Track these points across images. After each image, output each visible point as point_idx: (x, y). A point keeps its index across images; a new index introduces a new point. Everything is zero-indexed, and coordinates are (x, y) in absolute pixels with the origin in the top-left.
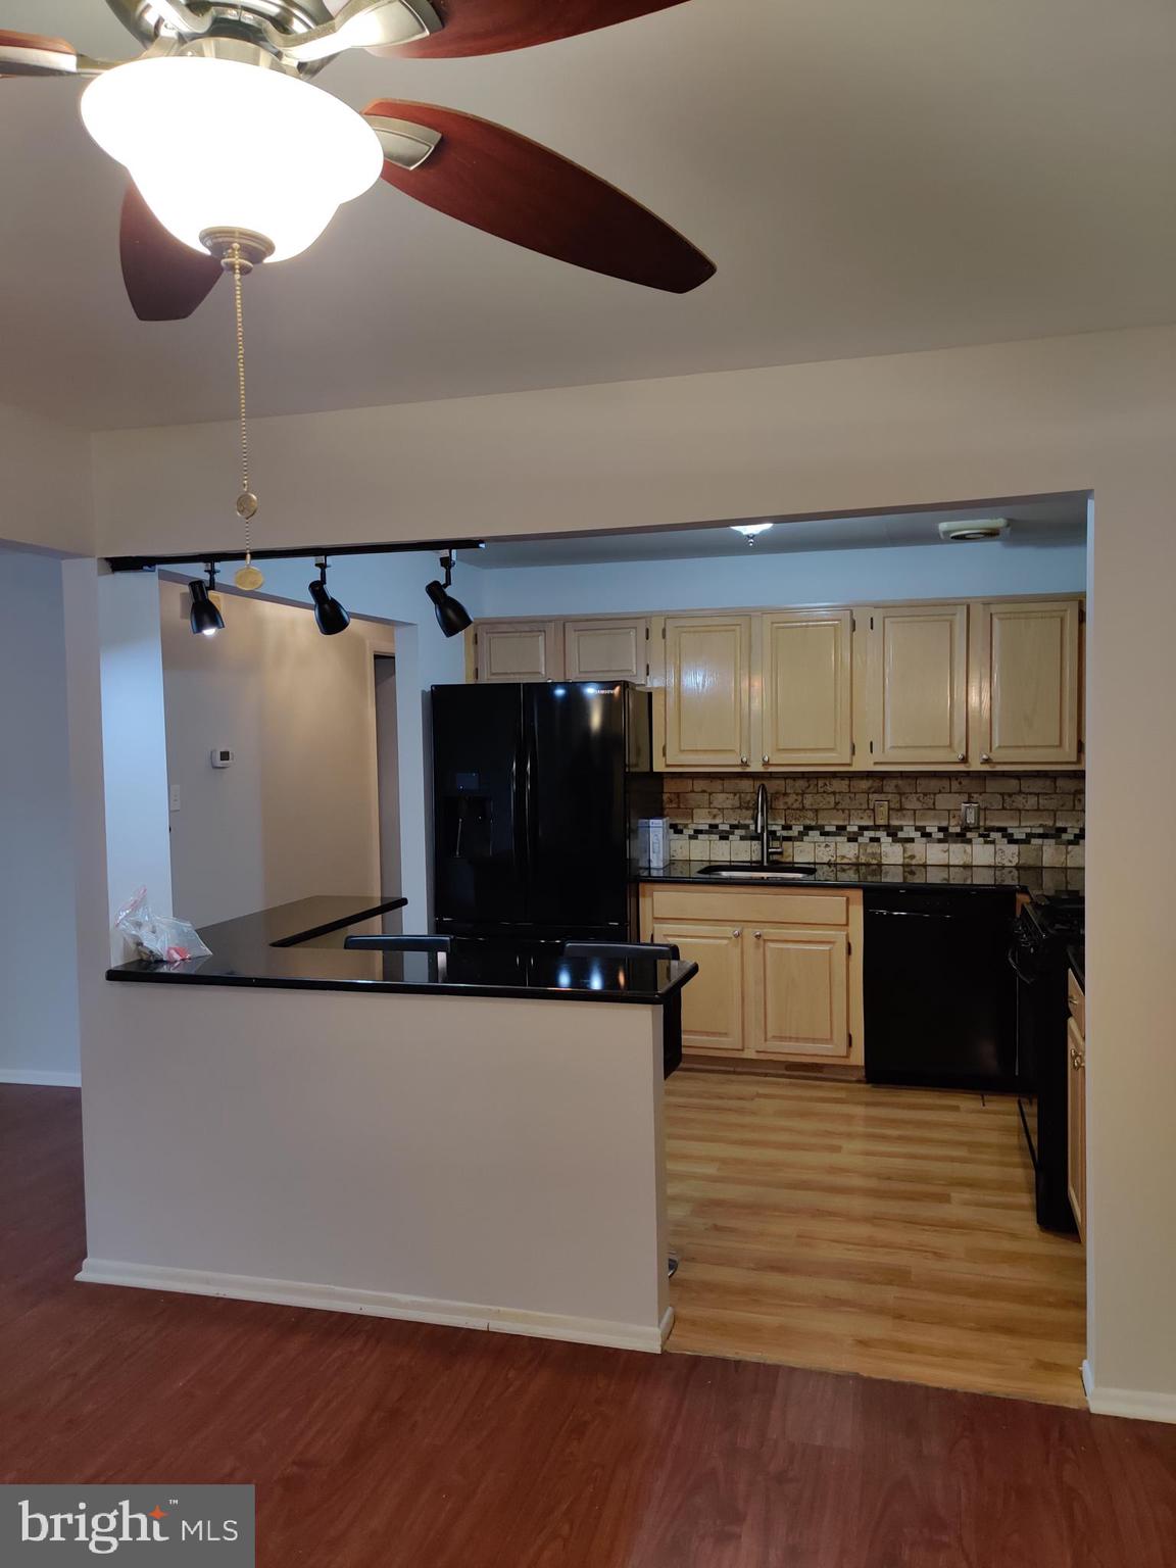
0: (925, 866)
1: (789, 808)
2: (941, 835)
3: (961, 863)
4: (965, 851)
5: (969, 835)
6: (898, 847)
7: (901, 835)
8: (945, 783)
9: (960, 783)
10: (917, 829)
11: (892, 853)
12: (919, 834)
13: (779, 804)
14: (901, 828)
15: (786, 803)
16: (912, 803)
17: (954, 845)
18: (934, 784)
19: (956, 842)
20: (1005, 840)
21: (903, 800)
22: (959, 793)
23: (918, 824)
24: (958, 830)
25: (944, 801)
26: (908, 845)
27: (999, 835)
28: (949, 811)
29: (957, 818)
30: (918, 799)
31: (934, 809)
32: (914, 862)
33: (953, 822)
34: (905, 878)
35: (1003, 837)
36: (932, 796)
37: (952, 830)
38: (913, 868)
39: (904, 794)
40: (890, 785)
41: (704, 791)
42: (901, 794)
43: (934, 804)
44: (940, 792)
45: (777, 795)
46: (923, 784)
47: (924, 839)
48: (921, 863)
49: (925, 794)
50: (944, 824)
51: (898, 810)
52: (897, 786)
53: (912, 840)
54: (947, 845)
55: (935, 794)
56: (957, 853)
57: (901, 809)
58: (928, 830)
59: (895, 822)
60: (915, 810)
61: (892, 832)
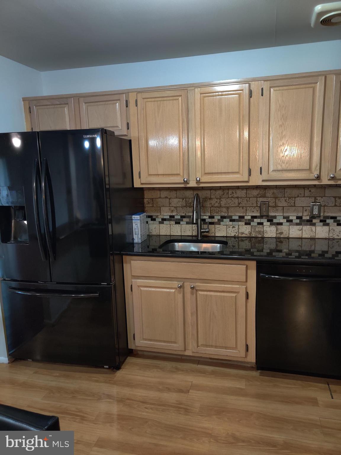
0: (288, 238)
1: (212, 206)
2: (298, 221)
3: (309, 237)
4: (312, 230)
5: (314, 221)
6: (273, 228)
7: (275, 221)
8: (301, 191)
9: (310, 191)
10: (284, 218)
11: (270, 231)
12: (285, 220)
13: (208, 204)
14: (275, 217)
15: (211, 204)
16: (282, 203)
17: (305, 227)
18: (295, 192)
19: (306, 225)
20: (336, 224)
21: (277, 201)
22: (310, 197)
23: (286, 215)
24: (308, 218)
25: (301, 202)
26: (279, 227)
27: (332, 220)
28: (303, 207)
29: (308, 211)
30: (285, 201)
31: (295, 206)
32: (282, 236)
33: (305, 214)
34: (277, 245)
35: (335, 222)
36: (294, 199)
37: (304, 218)
38: (282, 239)
39: (277, 198)
40: (269, 193)
41: (166, 197)
43: (294, 203)
44: (298, 196)
45: (206, 199)
46: (288, 191)
47: (288, 223)
48: (286, 236)
49: (290, 198)
50: (300, 215)
51: (274, 207)
52: (273, 193)
53: (281, 224)
54: (301, 226)
56: (307, 232)
57: (276, 206)
58: (291, 218)
59: (272, 214)
60: (283, 207)
61: (270, 220)
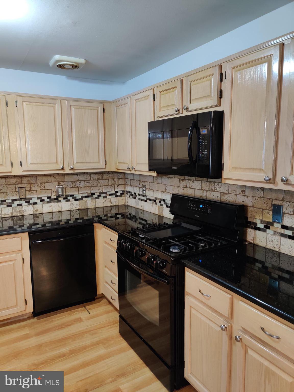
0: (43, 214)
2: (48, 200)
3: (57, 211)
4: (59, 206)
5: (60, 199)
6: (31, 207)
7: (31, 201)
8: (49, 178)
9: (55, 178)
10: (38, 198)
11: (28, 210)
12: (39, 200)
14: (31, 199)
16: (35, 187)
17: (54, 204)
18: (45, 179)
19: (54, 202)
20: (74, 199)
21: (31, 186)
22: (55, 182)
23: (39, 196)
24: (55, 197)
25: (49, 186)
26: (35, 206)
27: (71, 197)
28: (51, 189)
29: (54, 192)
30: (38, 186)
31: (45, 189)
32: (38, 213)
33: (53, 194)
34: (34, 220)
35: (73, 198)
36: (44, 184)
37: (52, 197)
38: (38, 215)
39: (31, 184)
40: (25, 181)
42: (30, 184)
43: (45, 187)
44: (47, 182)
46: (39, 179)
47: (42, 202)
48: (41, 212)
49: (41, 183)
50: (49, 195)
51: (29, 191)
52: (28, 180)
53: (36, 203)
54: (51, 204)
55: (45, 183)
56: (55, 207)
57: (31, 190)
58: (43, 198)
59: (28, 196)
60: (37, 190)
61: (28, 201)
